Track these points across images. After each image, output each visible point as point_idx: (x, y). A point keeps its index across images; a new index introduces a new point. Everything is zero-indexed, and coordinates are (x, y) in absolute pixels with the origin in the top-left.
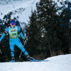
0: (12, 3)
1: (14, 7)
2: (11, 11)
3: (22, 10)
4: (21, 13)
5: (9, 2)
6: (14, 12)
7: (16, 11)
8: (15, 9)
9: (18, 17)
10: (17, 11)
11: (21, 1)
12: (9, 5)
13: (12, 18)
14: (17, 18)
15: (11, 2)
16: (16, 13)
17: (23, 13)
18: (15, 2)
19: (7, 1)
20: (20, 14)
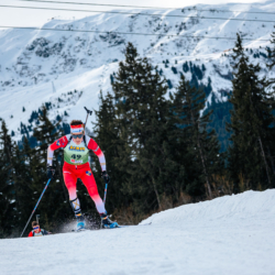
0: (47, 81)
1: (54, 90)
2: (48, 101)
3: (77, 95)
4: (74, 103)
5: (40, 78)
6: (54, 102)
7: (60, 100)
8: (58, 94)
9: (66, 114)
10: (62, 98)
11: (71, 73)
12: (41, 85)
13: (51, 117)
14: (64, 118)
15: (45, 78)
16: (61, 104)
17: (78, 103)
18: (55, 75)
19: (36, 75)
20: (71, 106)
